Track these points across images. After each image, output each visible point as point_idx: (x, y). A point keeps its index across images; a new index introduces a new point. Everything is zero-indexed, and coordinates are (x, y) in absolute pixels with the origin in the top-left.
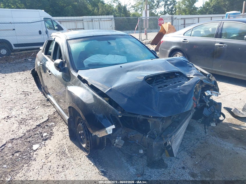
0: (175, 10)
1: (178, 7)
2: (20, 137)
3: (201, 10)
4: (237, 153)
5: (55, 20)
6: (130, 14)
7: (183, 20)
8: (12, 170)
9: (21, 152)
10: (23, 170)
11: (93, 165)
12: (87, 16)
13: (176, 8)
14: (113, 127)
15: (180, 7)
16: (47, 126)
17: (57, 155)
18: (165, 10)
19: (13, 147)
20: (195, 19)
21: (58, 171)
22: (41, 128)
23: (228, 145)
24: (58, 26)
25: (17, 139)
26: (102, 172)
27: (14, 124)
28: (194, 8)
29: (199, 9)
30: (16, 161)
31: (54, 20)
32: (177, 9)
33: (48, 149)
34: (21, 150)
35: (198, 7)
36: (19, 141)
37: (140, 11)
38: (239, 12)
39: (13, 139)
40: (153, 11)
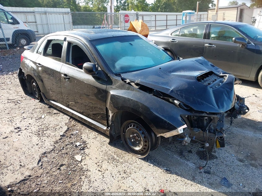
0: (128, 5)
1: (130, 2)
2: (51, 150)
3: (153, 6)
4: (260, 139)
5: (9, 12)
6: (80, 7)
7: (142, 17)
8: (72, 185)
9: (64, 165)
10: (84, 182)
11: (153, 166)
12: (42, 8)
13: (128, 3)
14: (185, 126)
15: (132, 2)
16: (72, 135)
17: (108, 162)
18: (118, 5)
19: (53, 162)
20: (152, 16)
21: (123, 177)
22: (68, 138)
23: (249, 133)
24: (13, 18)
25: (49, 153)
26: (167, 170)
27: (31, 137)
28: (145, 4)
29: (151, 5)
30: (69, 175)
31: (7, 12)
32: (130, 5)
33: (94, 158)
34: (64, 163)
35: (150, 4)
36: (53, 154)
37: (91, 4)
38: (194, 12)
39: (45, 153)
40: (105, 5)
